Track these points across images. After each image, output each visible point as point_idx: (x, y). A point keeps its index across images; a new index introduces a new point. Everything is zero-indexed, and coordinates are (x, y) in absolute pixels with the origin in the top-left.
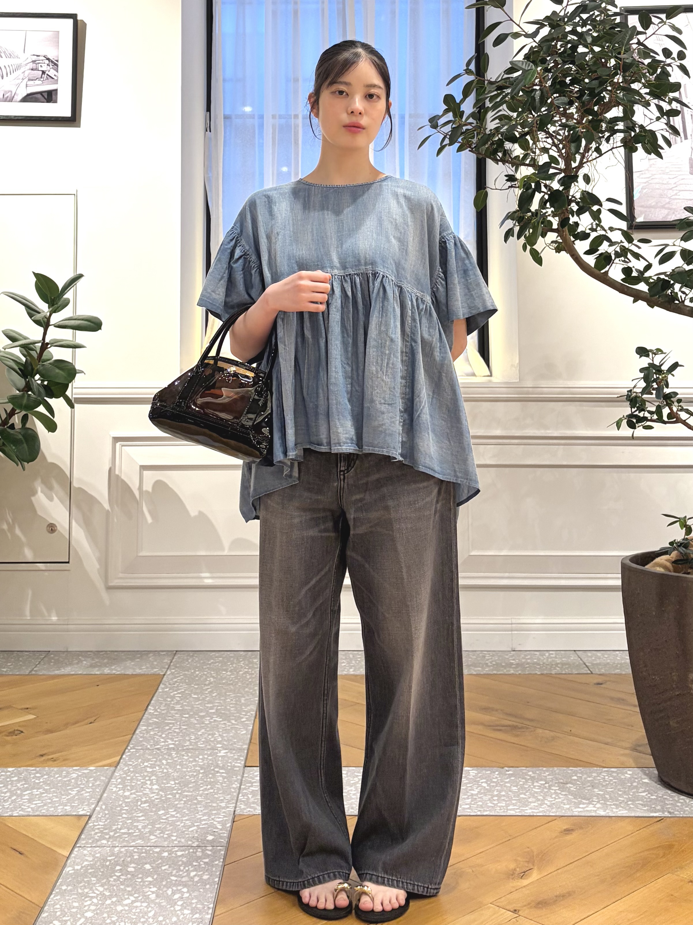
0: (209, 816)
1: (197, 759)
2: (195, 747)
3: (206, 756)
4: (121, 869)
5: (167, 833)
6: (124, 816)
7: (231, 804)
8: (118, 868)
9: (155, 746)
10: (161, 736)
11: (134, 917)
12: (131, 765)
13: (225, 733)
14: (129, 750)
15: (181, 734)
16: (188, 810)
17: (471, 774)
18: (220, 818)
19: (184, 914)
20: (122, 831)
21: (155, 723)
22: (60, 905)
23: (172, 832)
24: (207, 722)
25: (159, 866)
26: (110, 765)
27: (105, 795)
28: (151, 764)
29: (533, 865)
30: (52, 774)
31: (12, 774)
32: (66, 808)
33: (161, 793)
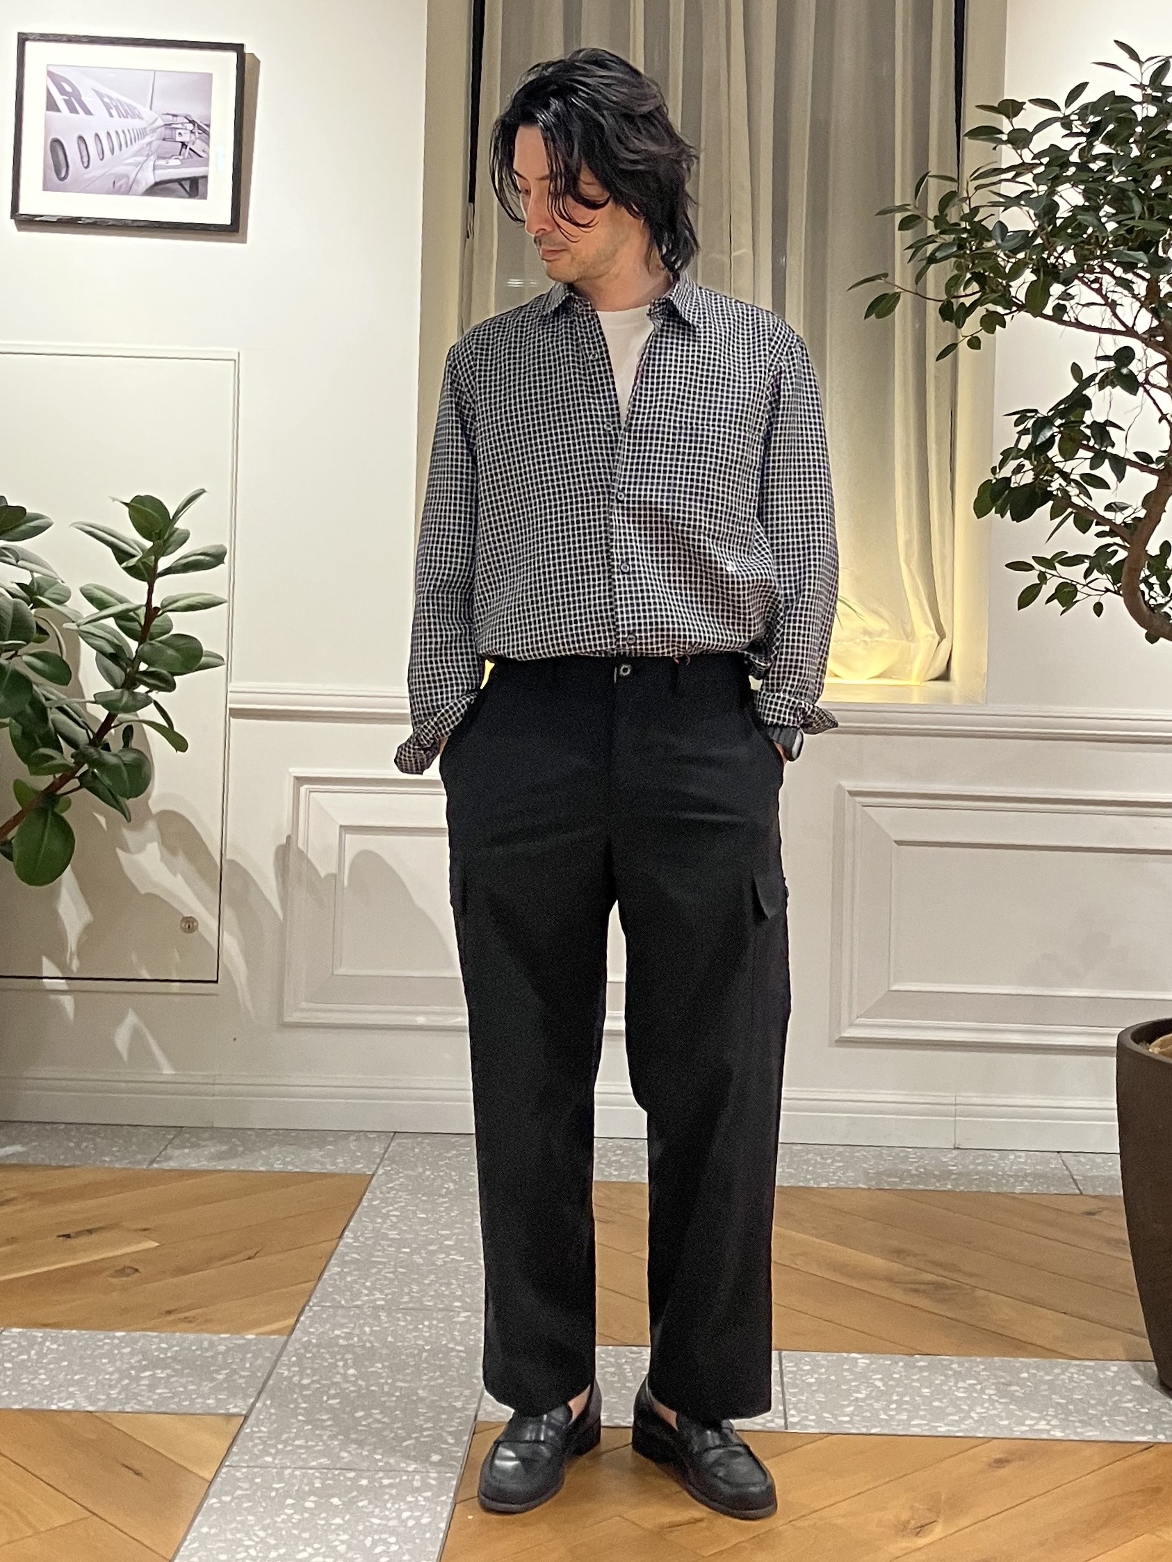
0: (435, 1424)
1: (421, 1326)
2: (418, 1305)
3: (435, 1322)
4: (293, 1505)
5: (368, 1448)
6: (300, 1418)
7: (471, 1404)
8: (289, 1501)
9: (353, 1301)
10: (363, 1285)
12: (313, 1333)
13: (469, 1283)
14: (311, 1307)
15: (396, 1283)
16: (404, 1411)
17: (860, 1364)
18: (454, 1426)
20: (297, 1442)
21: (355, 1261)
22: (200, 1558)
23: (375, 1448)
24: (439, 1263)
25: (353, 1502)
26: (278, 1333)
27: (271, 1382)
28: (345, 1333)
29: (938, 1516)
30: (186, 1345)
31: (121, 1342)
32: (208, 1401)
33: (360, 1382)
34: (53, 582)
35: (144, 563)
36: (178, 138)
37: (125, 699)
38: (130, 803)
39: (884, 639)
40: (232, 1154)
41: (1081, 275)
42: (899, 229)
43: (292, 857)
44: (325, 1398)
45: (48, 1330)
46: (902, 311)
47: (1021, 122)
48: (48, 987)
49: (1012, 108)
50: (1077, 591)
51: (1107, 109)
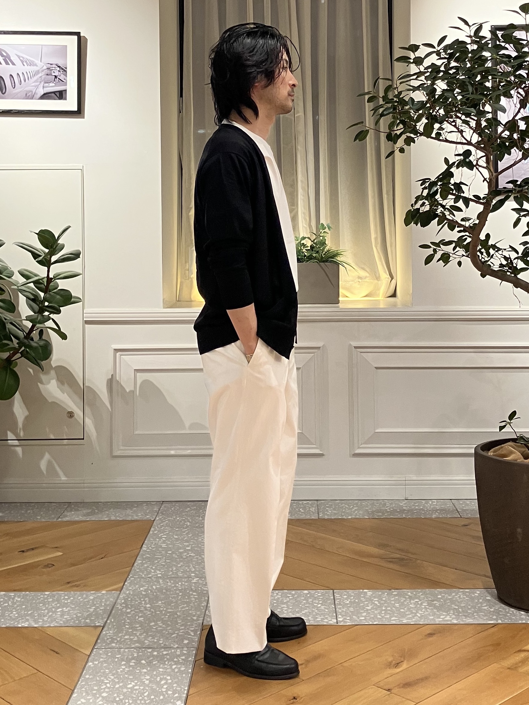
0: (185, 627)
1: (177, 585)
2: (176, 576)
3: (183, 583)
4: (125, 664)
5: (156, 638)
6: (127, 626)
7: (200, 618)
8: (123, 663)
9: (148, 575)
10: (152, 568)
11: (135, 696)
12: (130, 590)
13: (197, 565)
14: (130, 578)
15: (166, 567)
16: (171, 622)
17: (368, 594)
18: (193, 628)
19: (168, 694)
20: (126, 637)
21: (147, 558)
22: (86, 689)
23: (160, 638)
24: (184, 557)
25: (151, 662)
26: (116, 590)
27: (113, 612)
28: (145, 589)
29: (404, 659)
30: (76, 597)
31: (48, 597)
32: (87, 621)
33: (152, 610)
34: (6, 268)
35: (46, 259)
36: (53, 74)
37: (39, 318)
38: (43, 363)
39: (367, 280)
40: (93, 513)
41: (447, 119)
42: (368, 102)
43: (114, 384)
44: (137, 617)
45: (16, 593)
46: (370, 139)
47: (419, 53)
48: (10, 444)
49: (414, 48)
50: (450, 256)
51: (456, 47)
